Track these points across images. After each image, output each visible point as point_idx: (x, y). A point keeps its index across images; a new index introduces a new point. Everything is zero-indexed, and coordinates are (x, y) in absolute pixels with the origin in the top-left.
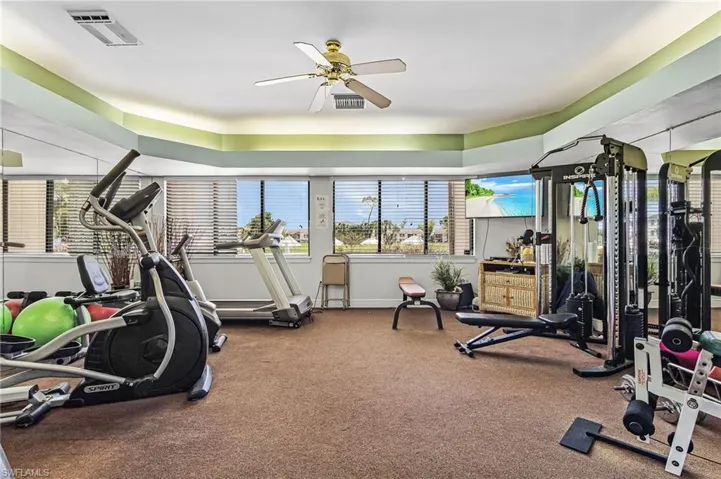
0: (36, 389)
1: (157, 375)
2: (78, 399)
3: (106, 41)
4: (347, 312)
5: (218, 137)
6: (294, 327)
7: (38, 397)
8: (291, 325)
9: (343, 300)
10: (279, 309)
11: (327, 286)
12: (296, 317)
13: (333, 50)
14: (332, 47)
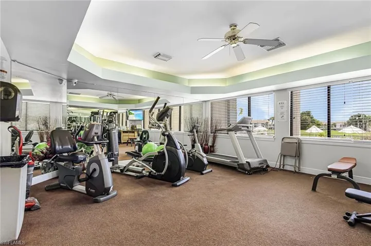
0: (144, 169)
1: (163, 173)
2: (151, 175)
3: (165, 60)
4: (296, 174)
5: (224, 80)
6: (247, 174)
7: (144, 172)
8: (247, 172)
9: (295, 167)
10: (240, 163)
11: (284, 156)
12: (249, 169)
13: (234, 29)
14: (232, 28)
